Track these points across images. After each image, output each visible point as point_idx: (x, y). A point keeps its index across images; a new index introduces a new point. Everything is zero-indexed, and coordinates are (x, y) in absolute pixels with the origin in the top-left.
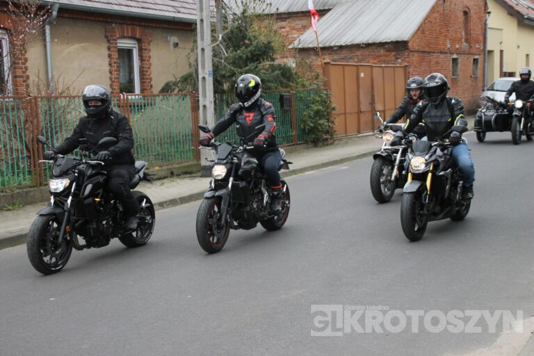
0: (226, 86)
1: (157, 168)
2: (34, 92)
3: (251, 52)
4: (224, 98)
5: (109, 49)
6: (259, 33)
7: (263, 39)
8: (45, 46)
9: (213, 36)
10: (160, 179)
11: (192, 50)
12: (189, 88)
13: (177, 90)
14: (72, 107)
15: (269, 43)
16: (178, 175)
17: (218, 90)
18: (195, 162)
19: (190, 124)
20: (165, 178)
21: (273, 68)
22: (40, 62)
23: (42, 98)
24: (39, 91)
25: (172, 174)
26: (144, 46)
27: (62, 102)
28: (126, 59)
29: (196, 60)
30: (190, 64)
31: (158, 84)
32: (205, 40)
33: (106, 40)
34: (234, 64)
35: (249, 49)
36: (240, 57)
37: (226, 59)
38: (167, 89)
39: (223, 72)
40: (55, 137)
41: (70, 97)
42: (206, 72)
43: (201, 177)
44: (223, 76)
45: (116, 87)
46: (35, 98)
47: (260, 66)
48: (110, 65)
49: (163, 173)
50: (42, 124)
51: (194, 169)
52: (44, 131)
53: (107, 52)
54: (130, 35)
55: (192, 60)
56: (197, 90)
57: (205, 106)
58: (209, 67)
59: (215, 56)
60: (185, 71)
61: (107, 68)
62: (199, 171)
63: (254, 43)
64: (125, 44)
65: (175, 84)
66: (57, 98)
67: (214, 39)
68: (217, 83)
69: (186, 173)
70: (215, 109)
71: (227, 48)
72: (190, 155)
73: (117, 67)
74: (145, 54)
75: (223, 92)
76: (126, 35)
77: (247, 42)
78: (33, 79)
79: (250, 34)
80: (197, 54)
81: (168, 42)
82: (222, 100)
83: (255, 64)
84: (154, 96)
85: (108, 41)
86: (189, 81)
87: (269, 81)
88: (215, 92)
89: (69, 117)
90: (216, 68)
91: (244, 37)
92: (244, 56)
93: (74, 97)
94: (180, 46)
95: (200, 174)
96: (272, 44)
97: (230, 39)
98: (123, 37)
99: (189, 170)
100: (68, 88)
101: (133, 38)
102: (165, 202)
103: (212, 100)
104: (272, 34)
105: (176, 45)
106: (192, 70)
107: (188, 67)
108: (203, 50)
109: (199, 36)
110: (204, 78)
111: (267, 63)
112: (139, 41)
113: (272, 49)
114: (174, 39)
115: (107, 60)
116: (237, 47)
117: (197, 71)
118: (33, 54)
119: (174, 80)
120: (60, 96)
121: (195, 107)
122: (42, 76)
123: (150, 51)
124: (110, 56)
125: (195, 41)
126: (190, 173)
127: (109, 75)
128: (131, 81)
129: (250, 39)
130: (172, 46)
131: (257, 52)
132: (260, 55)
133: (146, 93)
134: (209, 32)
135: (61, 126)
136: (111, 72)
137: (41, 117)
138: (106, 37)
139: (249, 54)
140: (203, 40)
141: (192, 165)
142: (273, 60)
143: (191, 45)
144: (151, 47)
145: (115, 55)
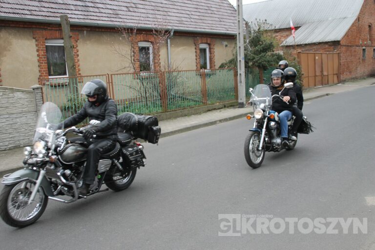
0: (250, 64)
1: (218, 104)
2: (163, 69)
3: (263, 47)
4: (250, 70)
5: (196, 49)
6: (266, 39)
7: (268, 42)
8: (168, 49)
9: (244, 41)
10: (219, 109)
11: (234, 48)
12: (233, 66)
13: (226, 67)
14: (180, 75)
15: (271, 43)
16: (228, 107)
17: (246, 67)
18: (235, 101)
19: (233, 83)
20: (222, 108)
21: (273, 55)
22: (166, 56)
23: (166, 72)
24: (165, 69)
25: (225, 106)
26: (212, 47)
27: (175, 74)
28: (203, 53)
29: (237, 52)
30: (233, 54)
31: (218, 64)
32: (241, 43)
33: (194, 45)
34: (254, 53)
35: (262, 46)
36: (257, 50)
37: (251, 51)
38: (222, 67)
39: (249, 57)
40: (172, 90)
41: (179, 71)
42: (241, 58)
43: (239, 108)
44: (249, 59)
45: (199, 66)
46: (164, 72)
47: (267, 54)
48: (196, 56)
49: (221, 106)
50: (167, 83)
51: (235, 104)
52: (167, 87)
53: (195, 50)
54: (205, 42)
55: (234, 52)
56: (237, 67)
57: (240, 74)
58: (242, 55)
59: (245, 50)
60: (231, 57)
61: (195, 57)
62: (237, 105)
63: (264, 43)
64: (203, 46)
65: (226, 64)
66: (173, 72)
67: (245, 42)
68: (246, 63)
69: (231, 106)
70: (245, 75)
71: (251, 46)
72: (233, 97)
73: (200, 57)
74: (212, 51)
75: (249, 67)
76: (203, 42)
77: (261, 43)
78: (162, 63)
79: (262, 39)
80: (237, 49)
81: (223, 44)
82: (248, 71)
83: (265, 53)
84: (216, 70)
85: (196, 45)
86: (233, 63)
87: (272, 61)
88: (245, 67)
89: (178, 80)
90: (246, 56)
91: (259, 41)
92: (259, 50)
93: (180, 71)
94: (228, 46)
95: (238, 107)
96: (273, 44)
97: (252, 42)
98: (202, 43)
99: (233, 105)
100: (178, 67)
101: (206, 43)
102: (222, 120)
103: (244, 71)
104: (272, 39)
105: (226, 46)
106: (235, 56)
107: (232, 56)
108: (240, 47)
109: (238, 41)
110: (240, 61)
111: (269, 53)
112: (209, 44)
113: (273, 46)
114: (225, 43)
115: (195, 54)
116: (256, 46)
117: (237, 57)
118: (163, 52)
119: (225, 62)
120: (174, 71)
121: (236, 74)
122: (166, 62)
123: (214, 49)
124: (196, 52)
125: (236, 44)
126: (233, 106)
127: (195, 61)
128: (205, 63)
129: (262, 42)
130: (224, 46)
131: (265, 48)
132: (267, 49)
133: (212, 69)
134: (243, 39)
135: (174, 85)
136: (196, 60)
137: (166, 81)
138: (195, 43)
139: (262, 49)
140: (240, 42)
141: (234, 103)
142: (273, 51)
143: (233, 45)
144: (215, 47)
145: (198, 51)
